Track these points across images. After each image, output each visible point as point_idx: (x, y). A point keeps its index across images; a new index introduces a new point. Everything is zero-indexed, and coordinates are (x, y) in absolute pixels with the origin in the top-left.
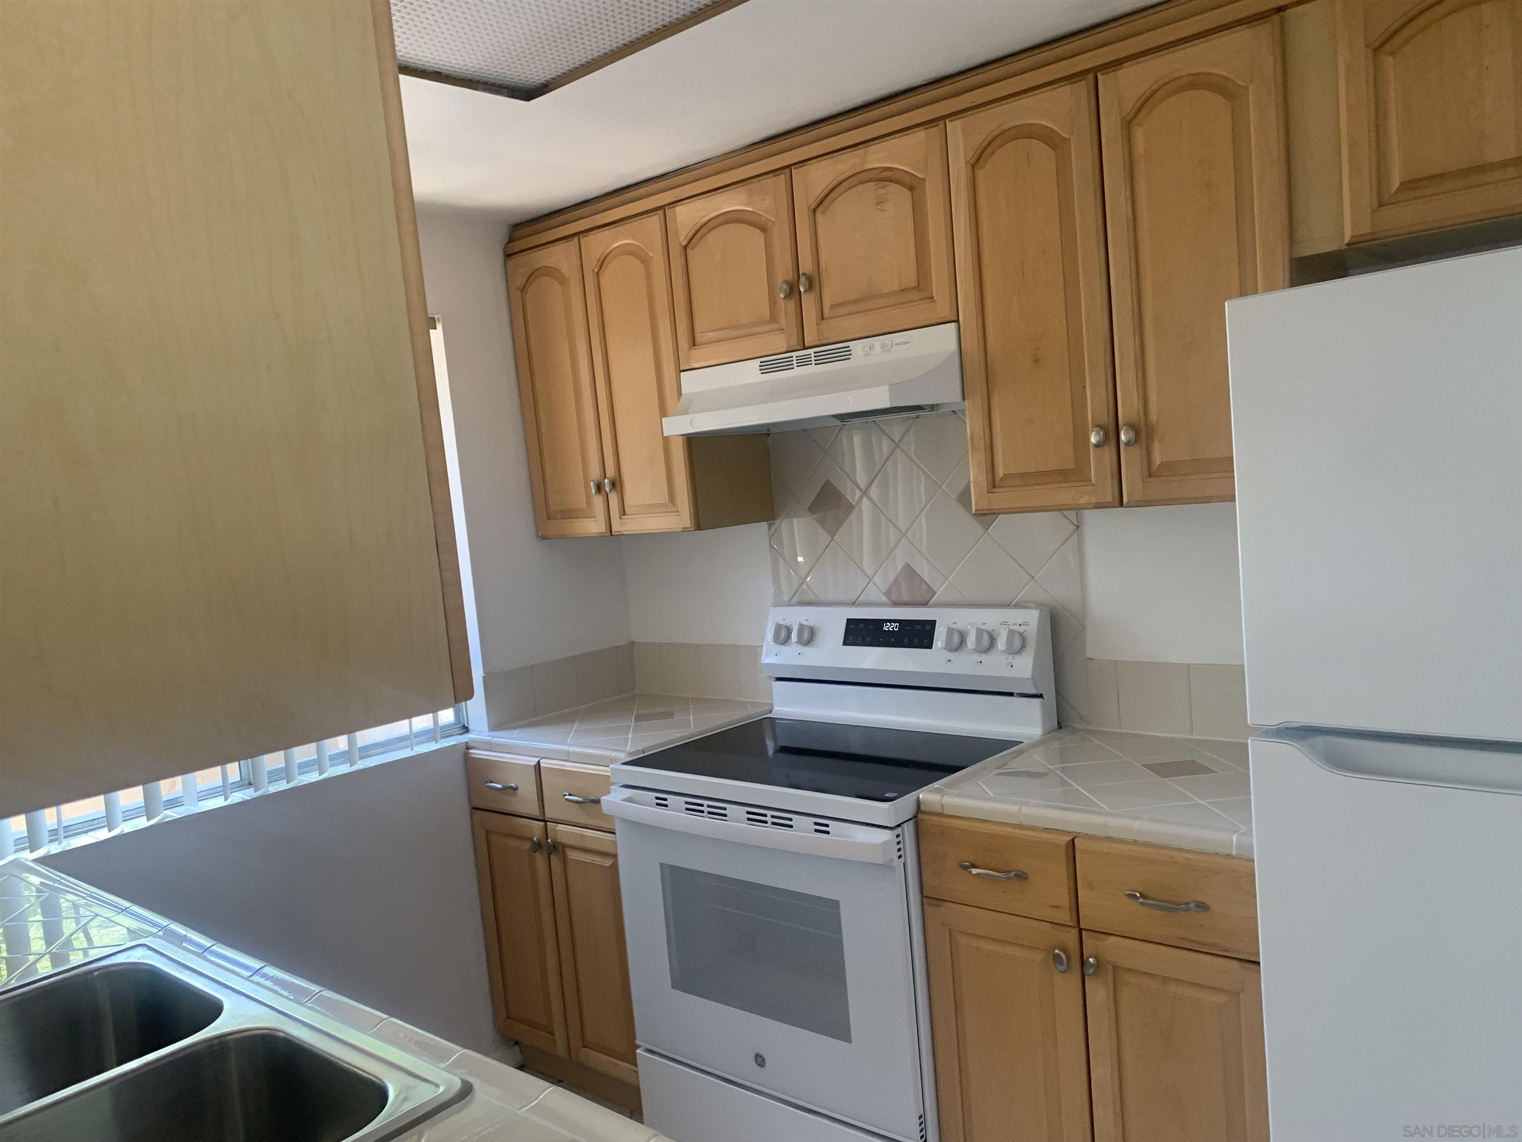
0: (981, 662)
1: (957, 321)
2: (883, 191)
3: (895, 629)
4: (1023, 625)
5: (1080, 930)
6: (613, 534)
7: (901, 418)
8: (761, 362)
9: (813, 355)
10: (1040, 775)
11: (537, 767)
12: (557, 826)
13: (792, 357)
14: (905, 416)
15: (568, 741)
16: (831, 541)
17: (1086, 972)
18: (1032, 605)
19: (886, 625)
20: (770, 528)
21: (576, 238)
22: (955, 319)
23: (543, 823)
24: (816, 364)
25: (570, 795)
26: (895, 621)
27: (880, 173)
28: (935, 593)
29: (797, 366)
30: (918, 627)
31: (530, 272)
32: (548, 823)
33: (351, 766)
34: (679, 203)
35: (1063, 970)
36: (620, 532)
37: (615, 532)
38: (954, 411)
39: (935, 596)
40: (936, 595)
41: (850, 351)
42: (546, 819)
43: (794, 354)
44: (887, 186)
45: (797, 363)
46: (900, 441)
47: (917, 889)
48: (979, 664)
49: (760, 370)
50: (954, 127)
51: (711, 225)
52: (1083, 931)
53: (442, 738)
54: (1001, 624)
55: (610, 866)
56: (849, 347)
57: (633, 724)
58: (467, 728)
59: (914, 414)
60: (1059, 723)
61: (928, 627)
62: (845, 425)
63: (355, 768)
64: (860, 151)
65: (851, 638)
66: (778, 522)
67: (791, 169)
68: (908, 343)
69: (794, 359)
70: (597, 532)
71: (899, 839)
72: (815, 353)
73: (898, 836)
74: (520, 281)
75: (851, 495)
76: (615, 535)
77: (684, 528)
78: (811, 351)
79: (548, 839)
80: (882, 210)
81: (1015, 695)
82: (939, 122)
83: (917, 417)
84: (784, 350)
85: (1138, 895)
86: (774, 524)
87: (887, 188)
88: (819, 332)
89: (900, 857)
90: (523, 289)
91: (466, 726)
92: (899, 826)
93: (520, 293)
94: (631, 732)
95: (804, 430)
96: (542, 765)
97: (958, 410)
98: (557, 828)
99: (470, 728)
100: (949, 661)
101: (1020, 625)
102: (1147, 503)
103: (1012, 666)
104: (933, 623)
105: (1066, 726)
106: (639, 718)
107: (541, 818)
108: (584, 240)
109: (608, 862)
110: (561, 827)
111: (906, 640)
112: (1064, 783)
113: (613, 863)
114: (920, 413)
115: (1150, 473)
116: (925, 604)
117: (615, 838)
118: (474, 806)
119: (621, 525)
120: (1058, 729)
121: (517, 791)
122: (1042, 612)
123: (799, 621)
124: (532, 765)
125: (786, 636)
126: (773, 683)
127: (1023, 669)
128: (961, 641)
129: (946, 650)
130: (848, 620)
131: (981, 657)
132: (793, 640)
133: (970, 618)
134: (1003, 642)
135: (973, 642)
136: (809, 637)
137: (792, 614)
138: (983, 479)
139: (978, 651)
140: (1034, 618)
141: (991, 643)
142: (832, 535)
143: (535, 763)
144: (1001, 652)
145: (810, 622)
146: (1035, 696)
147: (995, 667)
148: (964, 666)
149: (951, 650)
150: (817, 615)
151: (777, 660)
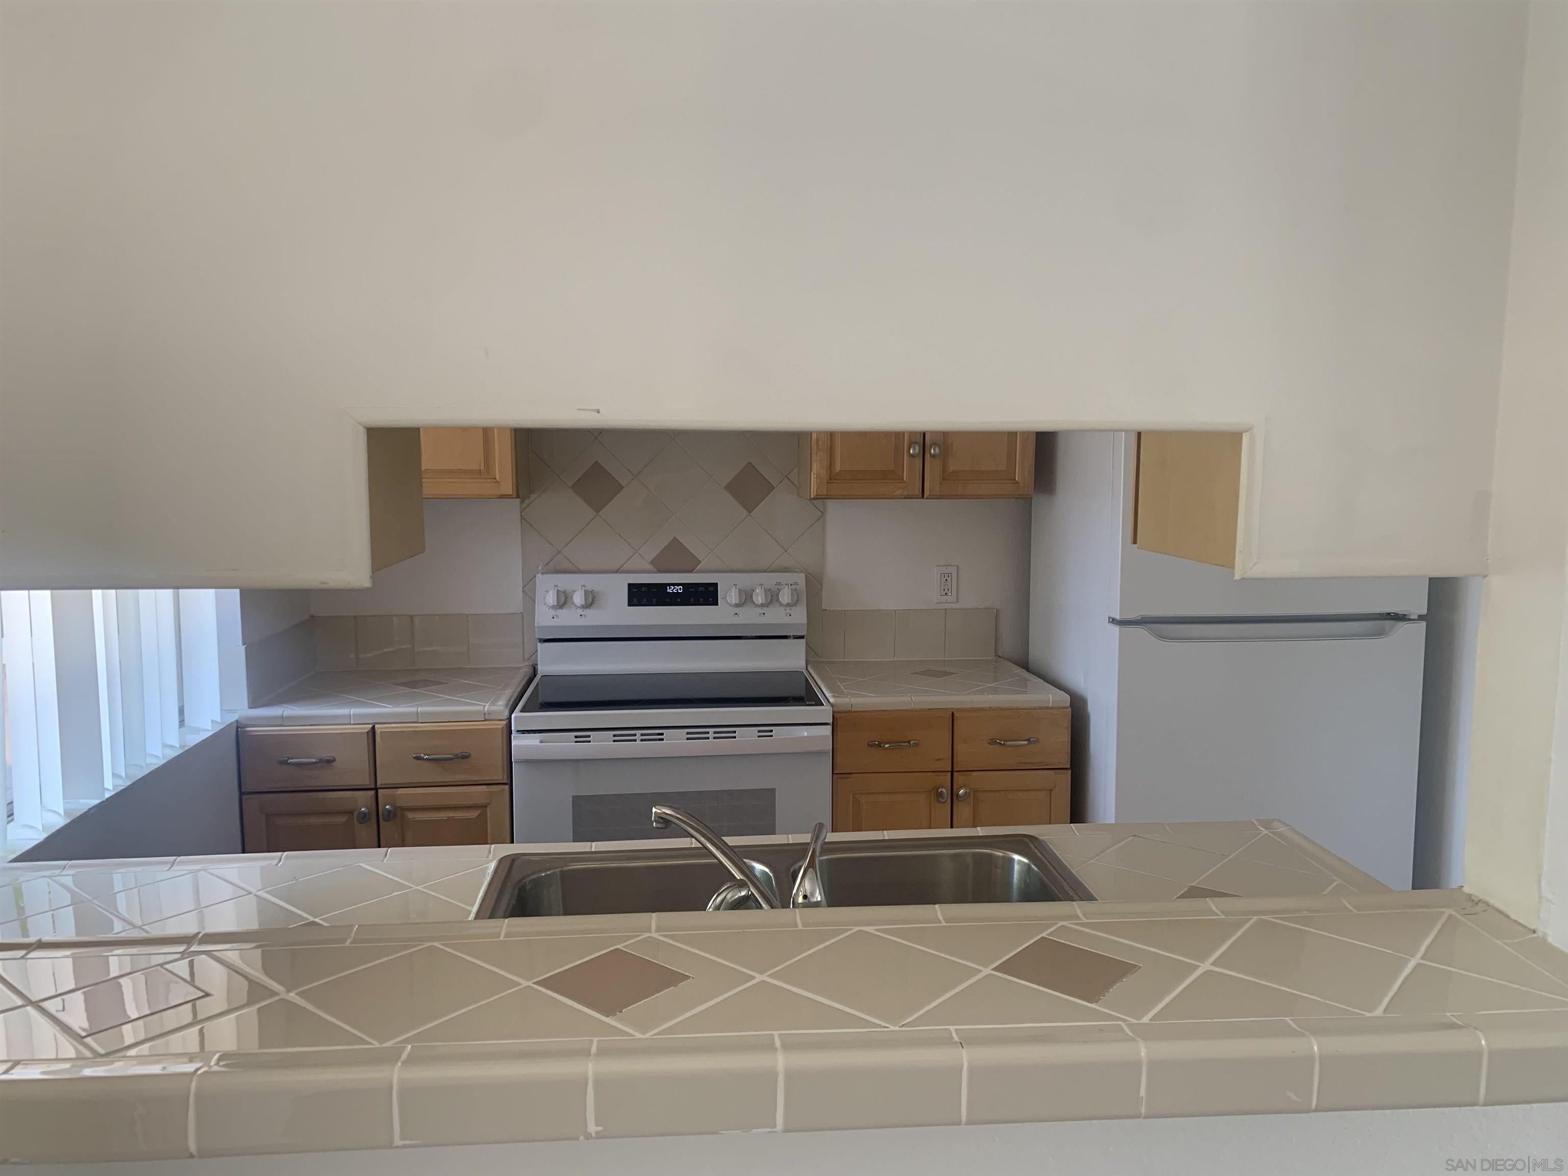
0: (764, 614)
3: (679, 591)
4: (794, 585)
5: (953, 773)
11: (370, 734)
12: (397, 791)
16: (595, 517)
19: (670, 588)
23: (373, 792)
26: (678, 585)
28: (700, 562)
30: (701, 589)
32: (380, 790)
39: (700, 565)
40: (702, 563)
42: (378, 787)
48: (762, 615)
52: (955, 773)
54: (776, 584)
61: (710, 589)
65: (634, 600)
75: (622, 477)
79: (379, 806)
81: (790, 637)
86: (528, 498)
96: (376, 729)
98: (397, 793)
100: (736, 614)
101: (789, 585)
102: (941, 497)
103: (790, 615)
104: (712, 585)
107: (371, 787)
110: (403, 791)
111: (692, 600)
115: (945, 476)
116: (691, 571)
121: (333, 763)
122: (803, 575)
123: (577, 586)
124: (365, 732)
125: (564, 600)
126: (539, 644)
127: (799, 617)
128: (746, 598)
129: (732, 605)
130: (630, 585)
131: (765, 610)
132: (573, 603)
133: (745, 580)
134: (785, 596)
135: (759, 598)
136: (591, 600)
137: (565, 581)
138: (823, 472)
139: (762, 605)
140: (800, 578)
141: (773, 598)
142: (598, 511)
143: (369, 729)
144: (781, 604)
145: (589, 588)
146: (802, 637)
147: (776, 617)
148: (749, 617)
149: (737, 605)
150: (593, 582)
151: (555, 622)
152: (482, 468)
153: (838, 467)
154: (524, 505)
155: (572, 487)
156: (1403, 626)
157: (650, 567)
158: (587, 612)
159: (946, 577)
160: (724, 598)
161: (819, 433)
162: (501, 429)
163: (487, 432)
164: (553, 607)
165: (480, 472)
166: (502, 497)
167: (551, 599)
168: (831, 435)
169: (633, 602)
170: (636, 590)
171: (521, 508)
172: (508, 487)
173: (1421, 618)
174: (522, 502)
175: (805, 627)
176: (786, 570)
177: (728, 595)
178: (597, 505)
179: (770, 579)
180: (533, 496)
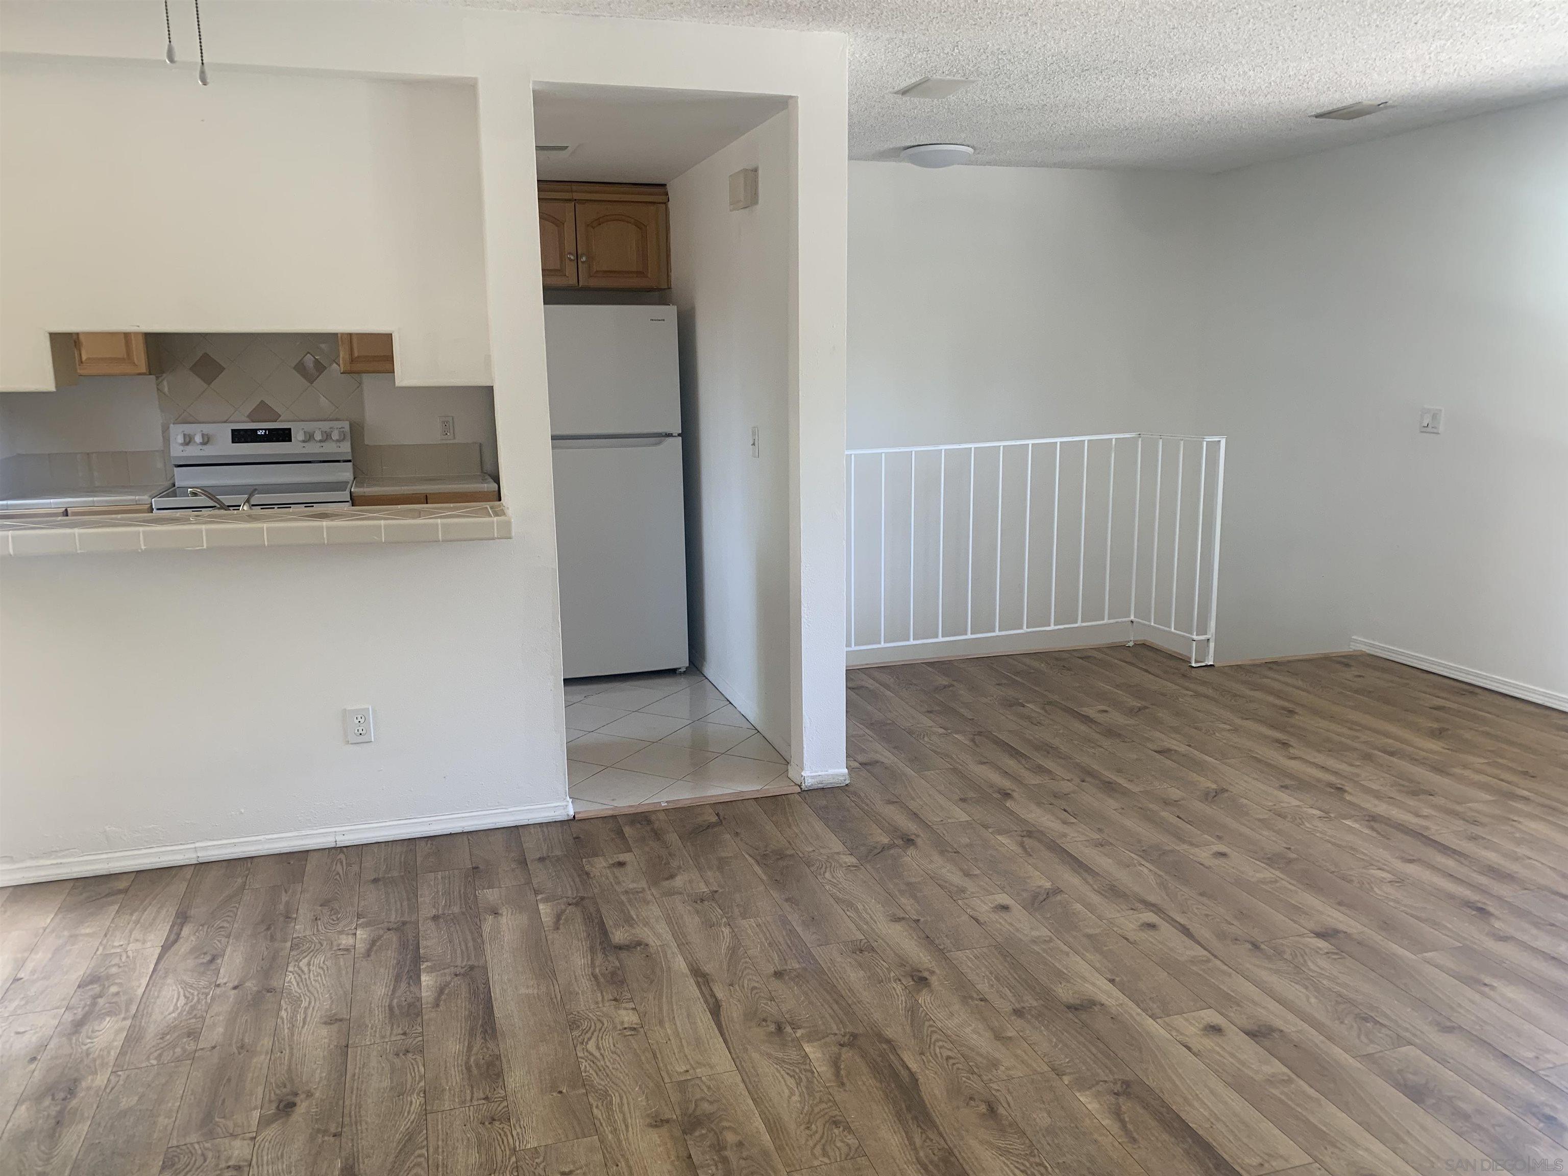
0: (322, 446)
3: (265, 433)
4: (342, 429)
16: (208, 388)
19: (259, 432)
26: (265, 430)
30: (281, 432)
39: (280, 417)
48: (321, 448)
54: (330, 428)
61: (286, 432)
75: (224, 362)
81: (340, 461)
86: (161, 376)
100: (304, 448)
103: (340, 448)
104: (289, 429)
111: (274, 439)
122: (348, 422)
123: (197, 431)
125: (188, 441)
126: (175, 469)
127: (345, 448)
128: (309, 437)
129: (300, 441)
130: (232, 430)
131: (322, 444)
132: (195, 442)
133: (310, 426)
134: (335, 436)
135: (318, 437)
136: (206, 440)
137: (189, 428)
138: (347, 357)
139: (321, 441)
140: (346, 425)
141: (327, 437)
142: (209, 384)
144: (334, 441)
145: (205, 432)
146: (350, 461)
147: (330, 448)
148: (313, 449)
149: (304, 441)
150: (208, 428)
151: (184, 454)
152: (125, 356)
153: (356, 354)
154: (159, 381)
155: (191, 369)
156: (670, 439)
157: (247, 419)
158: (204, 447)
159: (445, 423)
160: (296, 437)
161: (342, 334)
162: (136, 334)
163: (127, 335)
164: (182, 444)
165: (124, 359)
166: (140, 374)
167: (180, 439)
168: (350, 335)
169: (235, 441)
170: (237, 433)
171: (154, 381)
172: (143, 368)
173: (679, 435)
174: (157, 378)
175: (350, 454)
176: (337, 420)
177: (298, 435)
178: (209, 381)
179: (326, 426)
180: (164, 375)
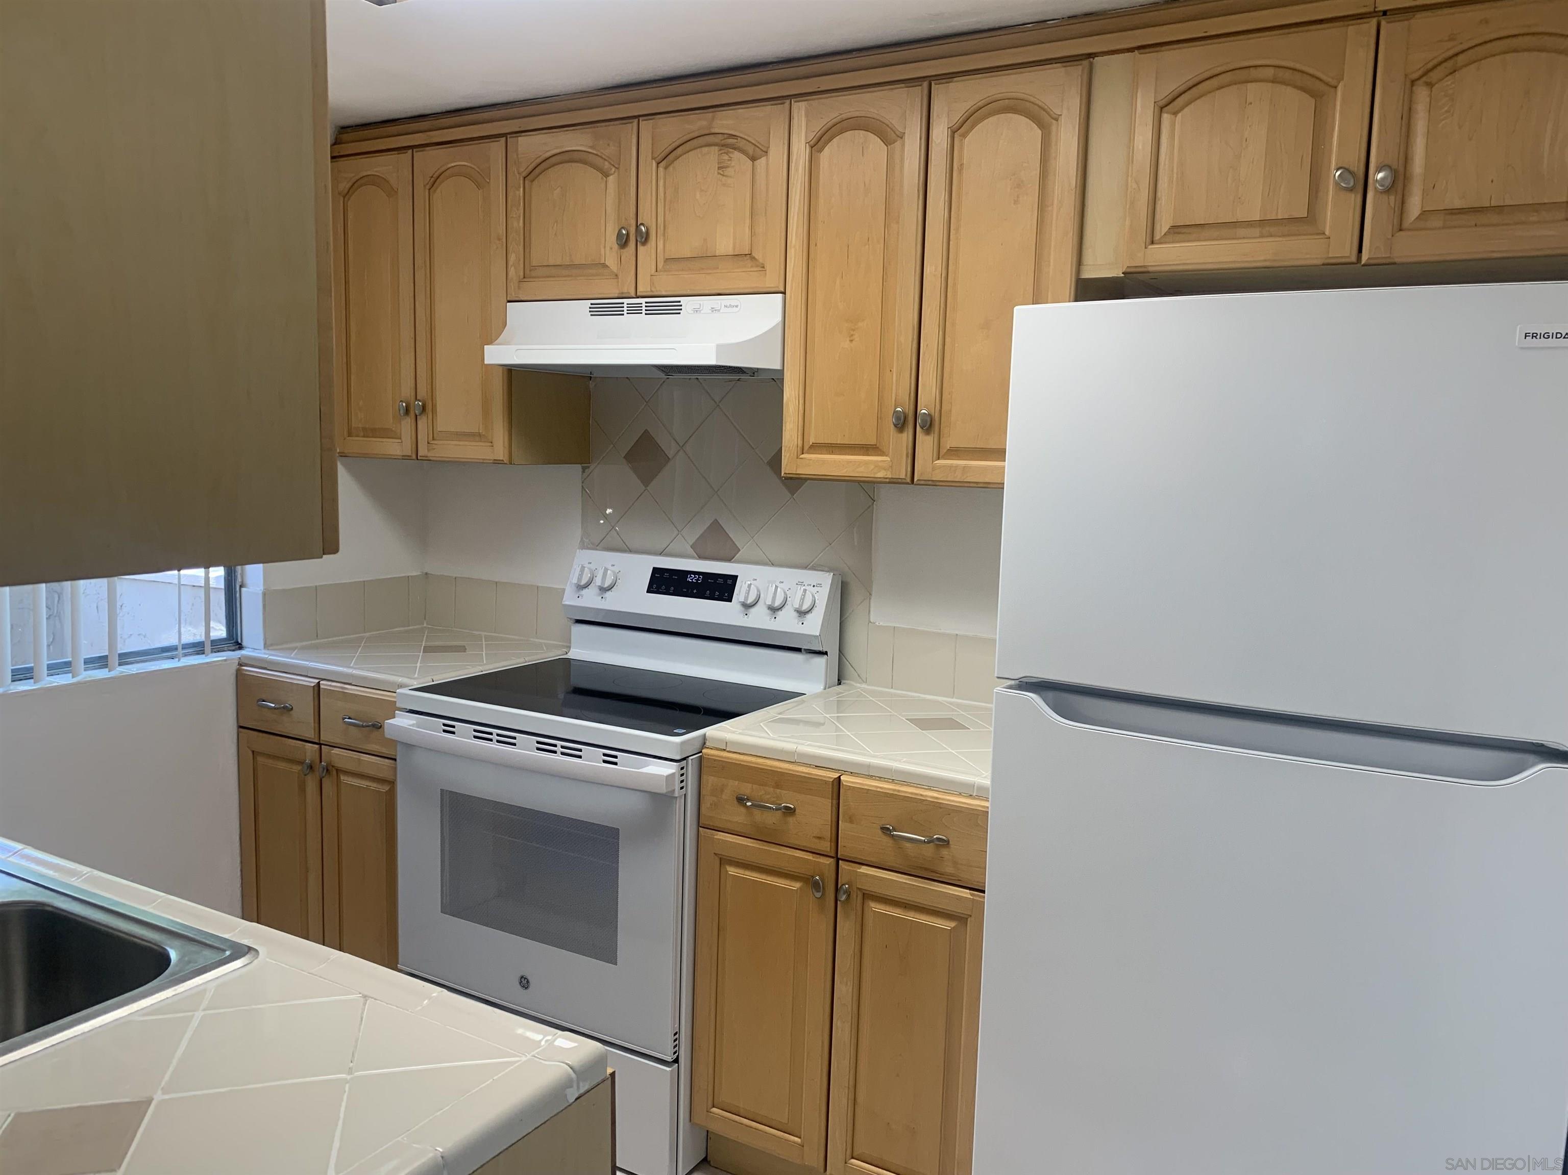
0: (772, 618)
1: (784, 293)
2: (726, 157)
3: (698, 581)
5: (838, 860)
6: (419, 458)
7: (723, 379)
8: (591, 304)
9: (644, 305)
10: (818, 724)
11: (316, 688)
12: (333, 750)
13: (623, 303)
14: (727, 377)
15: (352, 665)
16: (645, 490)
17: (839, 898)
18: (826, 569)
19: (690, 577)
20: (583, 472)
21: (410, 151)
22: (782, 290)
23: (317, 746)
24: (646, 314)
25: (349, 718)
26: (698, 573)
27: (725, 139)
28: (739, 550)
29: (627, 313)
31: (354, 180)
32: (323, 746)
33: (109, 672)
34: (523, 134)
35: (819, 897)
36: (427, 457)
37: (421, 456)
38: (773, 379)
39: (739, 554)
40: (740, 552)
41: (681, 306)
42: (321, 742)
43: (626, 301)
44: (730, 152)
45: (627, 310)
46: (720, 402)
47: (695, 819)
49: (590, 312)
50: (800, 109)
51: (553, 160)
52: (840, 861)
53: (212, 652)
54: (797, 584)
55: (387, 791)
56: (680, 302)
57: (421, 654)
58: (240, 644)
59: (735, 377)
60: (839, 680)
61: (730, 582)
62: (668, 378)
63: (113, 674)
64: (709, 115)
65: (655, 586)
66: (592, 466)
67: (639, 120)
68: (737, 306)
69: (625, 305)
70: (402, 454)
71: (683, 771)
72: (646, 303)
73: (682, 768)
74: (344, 186)
75: (669, 447)
76: (420, 460)
77: (495, 460)
78: (643, 301)
79: (321, 762)
80: (723, 175)
81: (802, 650)
82: (785, 101)
83: (738, 380)
84: (616, 295)
85: (891, 828)
86: (588, 467)
87: (730, 155)
88: (652, 284)
89: (682, 788)
90: (347, 195)
91: (240, 642)
92: (684, 759)
93: (342, 199)
94: (419, 661)
95: (627, 378)
96: (322, 686)
97: (778, 379)
98: (333, 752)
99: (244, 644)
100: (746, 615)
101: (814, 586)
102: (934, 484)
103: (803, 624)
104: (735, 578)
105: (844, 683)
106: (427, 650)
107: (317, 741)
108: (418, 155)
109: (384, 788)
110: (336, 751)
112: (837, 729)
113: (390, 789)
114: (743, 377)
115: (940, 456)
116: (729, 559)
117: (396, 764)
118: (241, 725)
119: (428, 450)
120: (838, 685)
121: (292, 712)
122: (834, 576)
124: (311, 686)
125: (590, 579)
126: (572, 625)
127: (812, 627)
128: (759, 596)
129: (745, 604)
130: (654, 569)
131: (776, 614)
132: (596, 583)
134: (799, 601)
135: (770, 598)
136: (613, 582)
137: (599, 559)
138: (793, 444)
139: (774, 608)
140: (826, 581)
141: (786, 601)
142: (645, 485)
143: (315, 684)
144: (795, 609)
145: (617, 568)
151: (578, 602)
152: (481, 431)
153: (811, 439)
154: (586, 474)
155: (625, 457)
157: (692, 552)
158: (608, 594)
160: (739, 595)
165: (480, 435)
169: (653, 588)
170: (658, 575)
171: (582, 478)
177: (742, 591)
178: (646, 478)
